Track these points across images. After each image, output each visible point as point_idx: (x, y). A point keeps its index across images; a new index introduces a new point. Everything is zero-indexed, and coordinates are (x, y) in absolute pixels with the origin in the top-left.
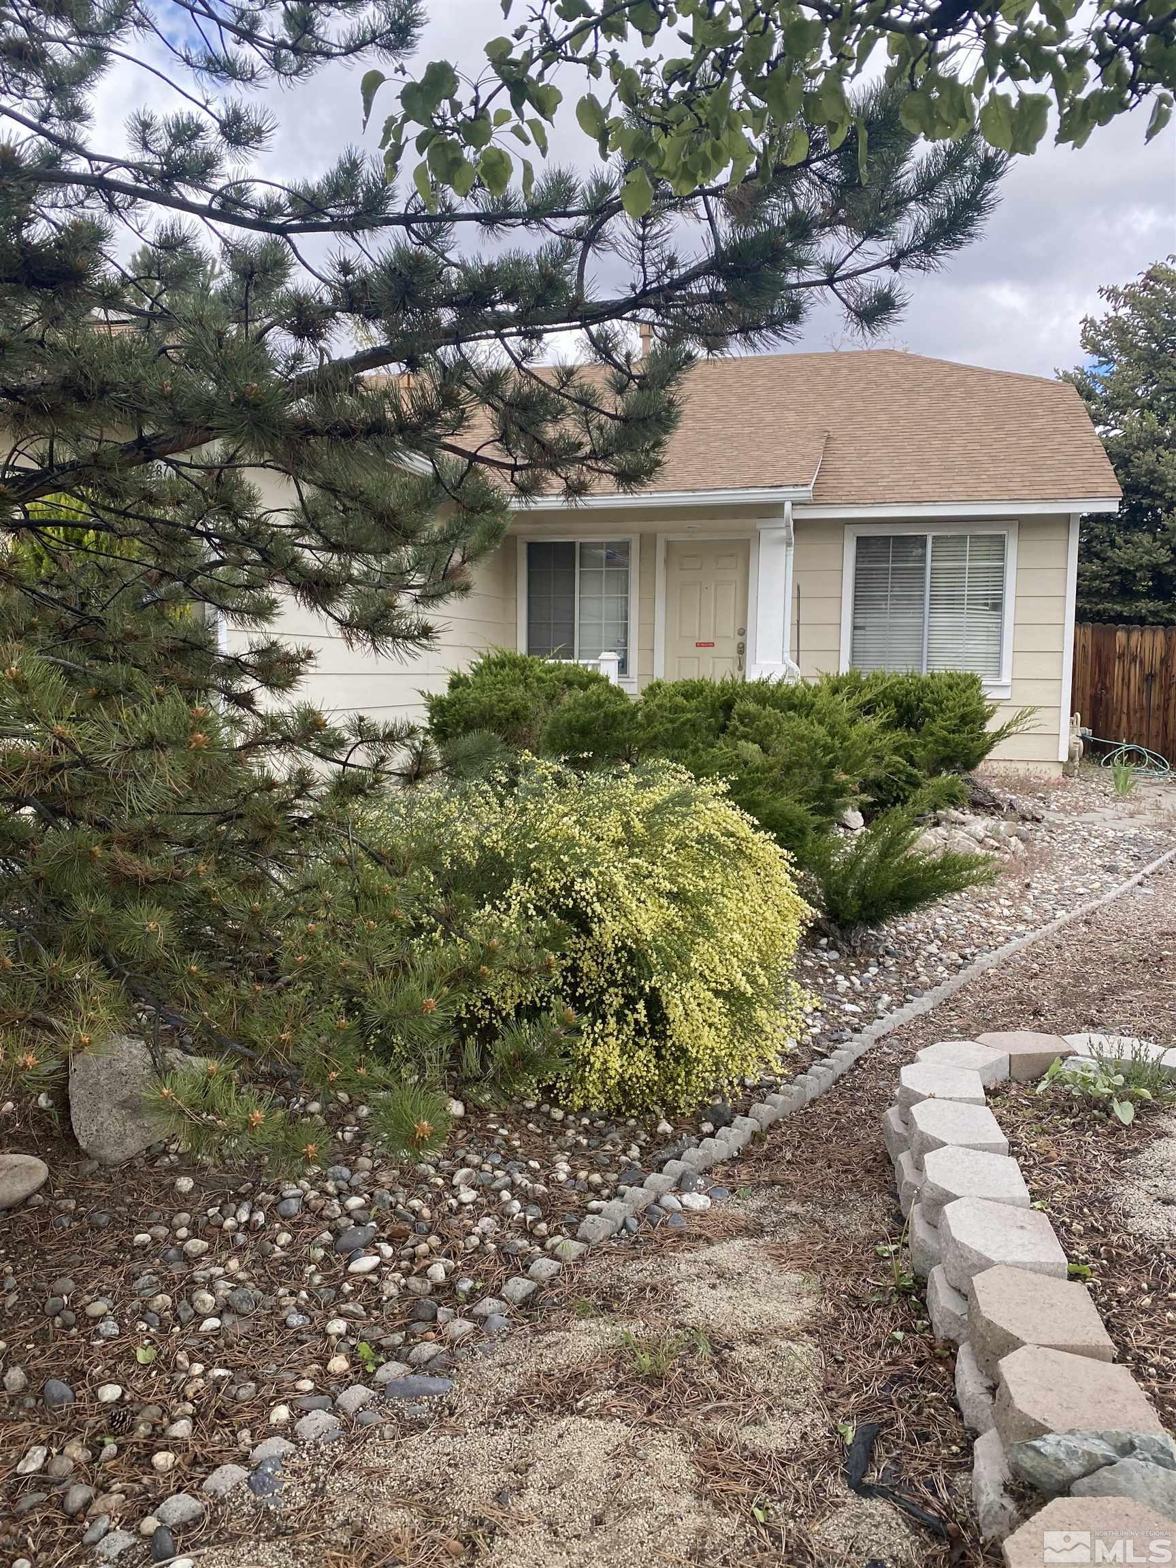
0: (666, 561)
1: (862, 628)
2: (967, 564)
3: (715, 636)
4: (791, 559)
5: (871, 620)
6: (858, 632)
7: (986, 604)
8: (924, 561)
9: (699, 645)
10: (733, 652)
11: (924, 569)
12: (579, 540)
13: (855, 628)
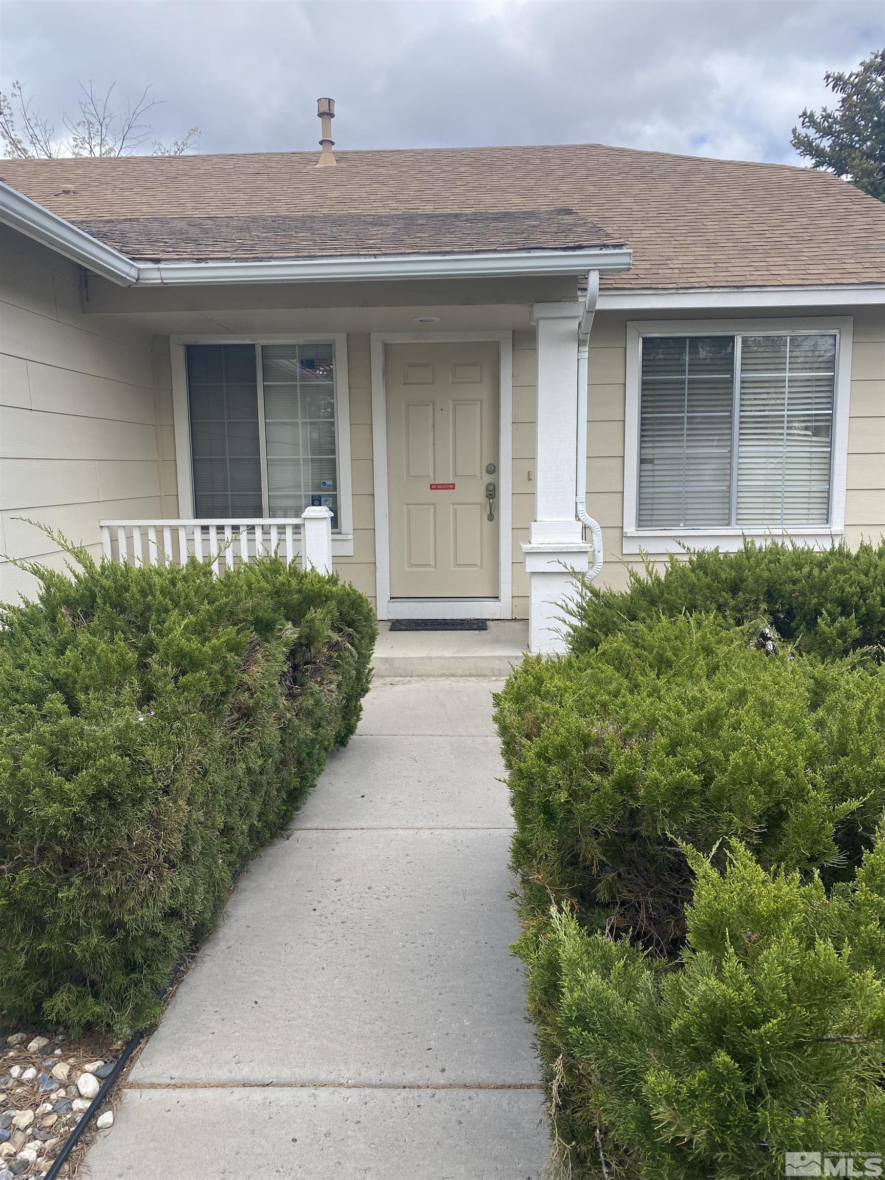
0: (385, 373)
1: (651, 461)
2: (787, 374)
3: (455, 475)
4: (584, 364)
5: (662, 451)
6: (647, 467)
7: (806, 428)
8: (731, 371)
9: (434, 487)
10: (480, 495)
11: (731, 381)
12: (261, 341)
13: (642, 461)
